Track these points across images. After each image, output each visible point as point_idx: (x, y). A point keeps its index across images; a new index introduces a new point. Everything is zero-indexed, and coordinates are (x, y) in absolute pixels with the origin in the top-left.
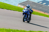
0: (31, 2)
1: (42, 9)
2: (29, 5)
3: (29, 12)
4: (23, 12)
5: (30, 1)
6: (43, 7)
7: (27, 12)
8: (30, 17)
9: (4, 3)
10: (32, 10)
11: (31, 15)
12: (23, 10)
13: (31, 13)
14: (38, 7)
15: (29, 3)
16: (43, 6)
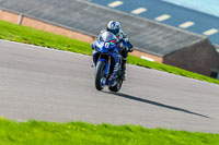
1: (82, 22)
2: (117, 23)
4: (94, 52)
6: (86, 13)
7: (111, 50)
8: (123, 68)
10: (128, 42)
13: (124, 53)
14: (64, 13)
16: (86, 10)
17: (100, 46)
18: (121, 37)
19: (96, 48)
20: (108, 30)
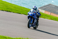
0: (54, 6)
3: (36, 15)
5: (52, 5)
7: (33, 15)
9: (21, 7)
10: (40, 13)
11: (38, 19)
12: (28, 13)
15: (51, 7)
17: (30, 14)
18: (37, 11)
19: (29, 14)
20: (33, 9)
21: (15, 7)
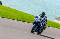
21: (30, 17)
